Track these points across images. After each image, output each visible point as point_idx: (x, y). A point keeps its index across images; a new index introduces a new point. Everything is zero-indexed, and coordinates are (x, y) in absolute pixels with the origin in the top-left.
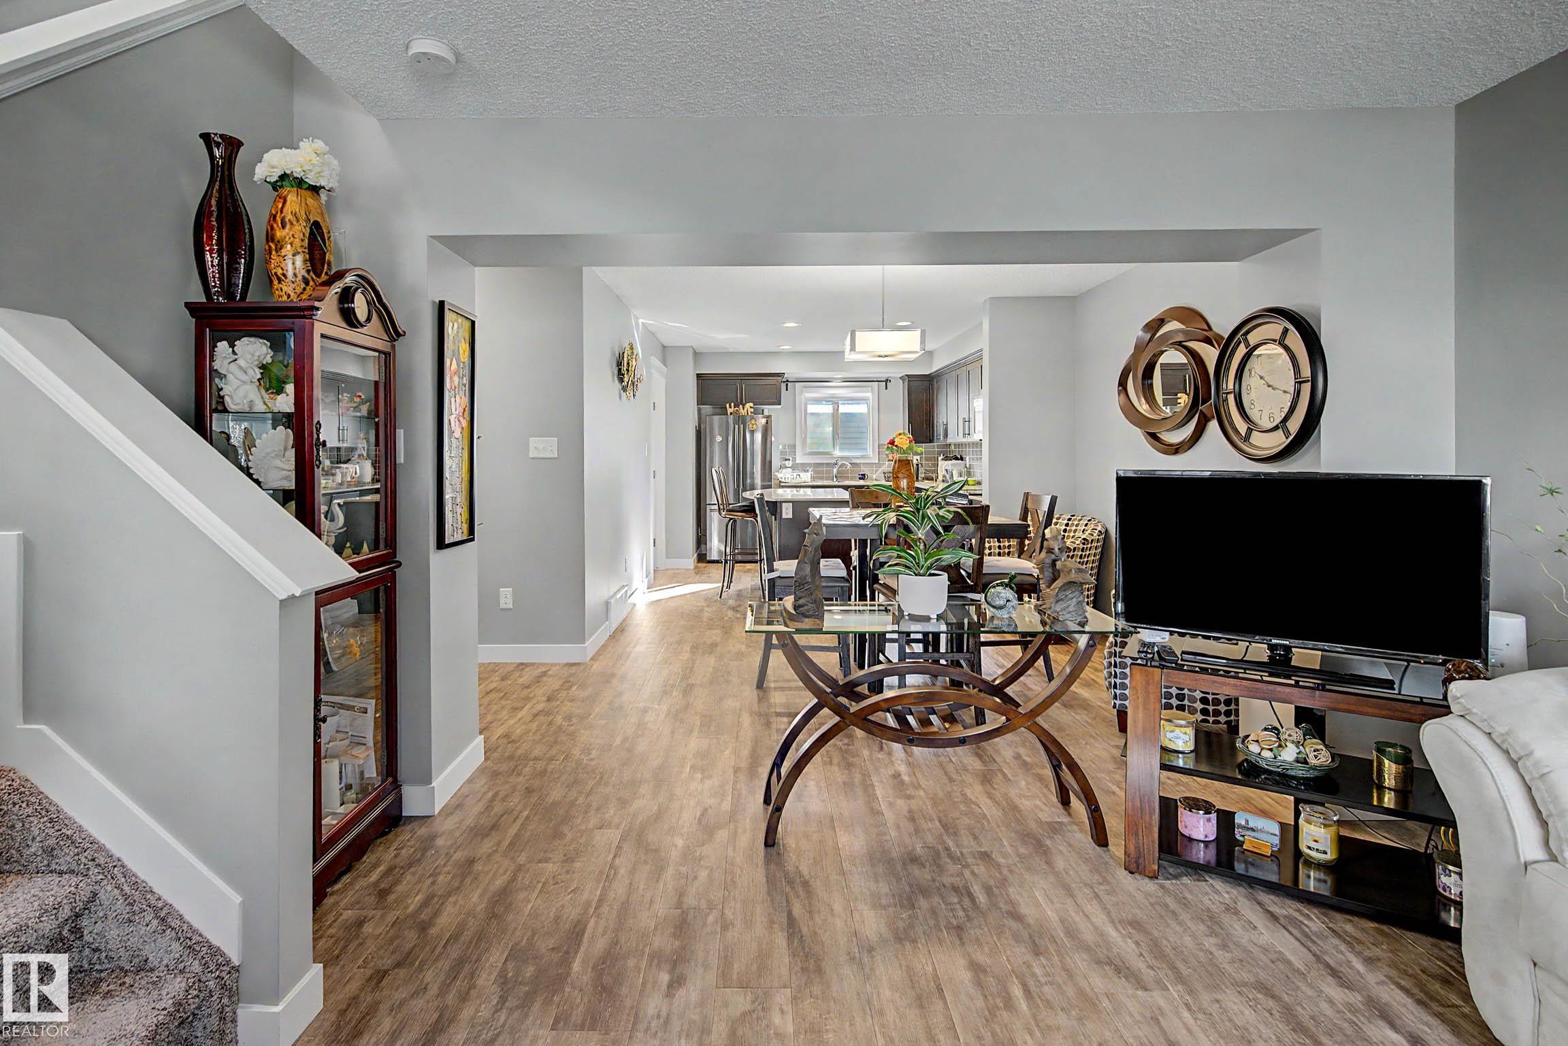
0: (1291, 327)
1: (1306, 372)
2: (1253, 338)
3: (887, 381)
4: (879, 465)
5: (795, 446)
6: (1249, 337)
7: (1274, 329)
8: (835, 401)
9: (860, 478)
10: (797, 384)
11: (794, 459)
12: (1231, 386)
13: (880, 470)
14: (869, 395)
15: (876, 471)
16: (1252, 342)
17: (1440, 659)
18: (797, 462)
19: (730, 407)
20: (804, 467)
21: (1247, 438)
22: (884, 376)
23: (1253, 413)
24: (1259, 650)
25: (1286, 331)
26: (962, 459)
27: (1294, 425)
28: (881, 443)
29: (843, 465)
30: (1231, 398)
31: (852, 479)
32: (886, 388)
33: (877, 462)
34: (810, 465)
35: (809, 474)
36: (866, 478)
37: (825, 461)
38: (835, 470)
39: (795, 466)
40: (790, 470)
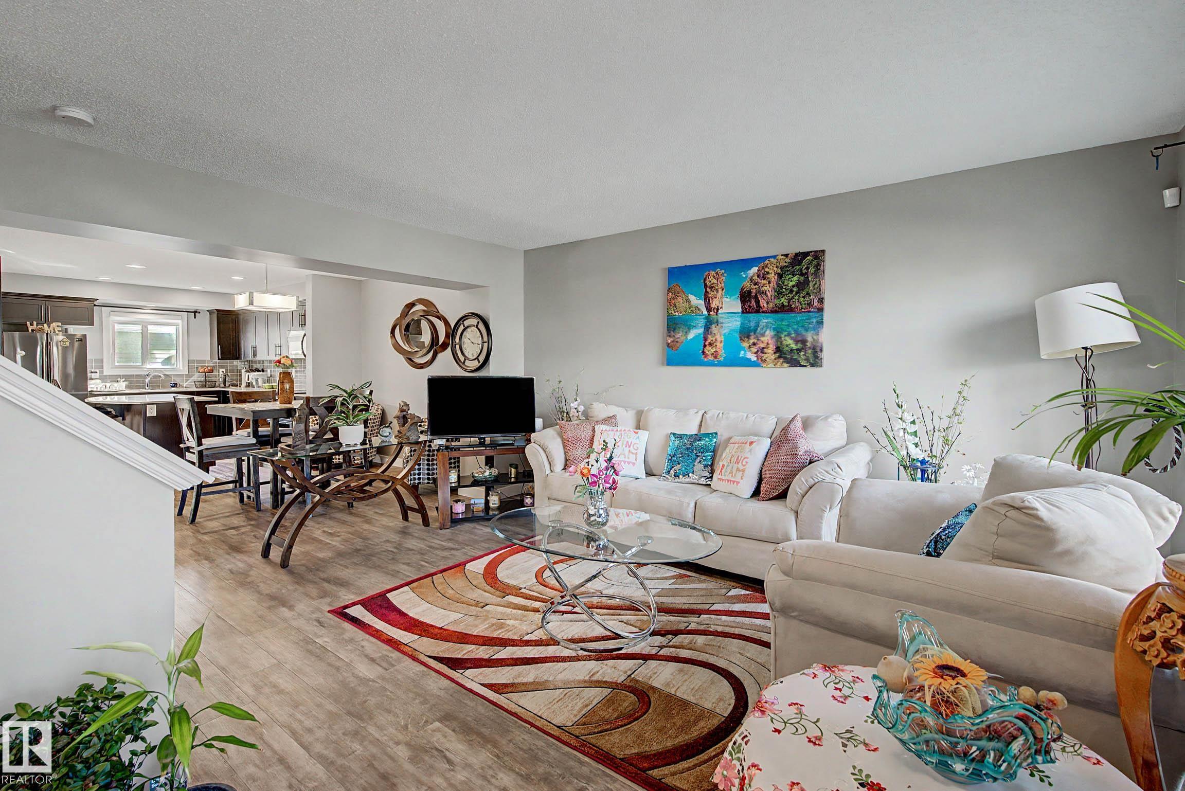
0: (480, 321)
1: (486, 339)
2: (467, 323)
3: (195, 312)
4: (188, 376)
5: (102, 361)
6: (465, 322)
7: (473, 321)
8: (145, 324)
9: (172, 386)
10: (103, 308)
11: (101, 372)
12: (457, 342)
13: (191, 379)
14: (180, 322)
15: (187, 381)
16: (466, 325)
17: (524, 434)
18: (105, 374)
19: (32, 325)
20: (115, 379)
21: (464, 363)
22: (193, 309)
23: (466, 354)
24: (475, 440)
25: (478, 323)
26: (263, 371)
27: (482, 358)
28: (191, 358)
29: (155, 377)
30: (457, 346)
31: (163, 387)
32: (195, 318)
33: (187, 373)
34: (119, 376)
35: (124, 384)
36: (178, 386)
37: (135, 374)
38: (147, 380)
39: (103, 378)
40: (98, 381)
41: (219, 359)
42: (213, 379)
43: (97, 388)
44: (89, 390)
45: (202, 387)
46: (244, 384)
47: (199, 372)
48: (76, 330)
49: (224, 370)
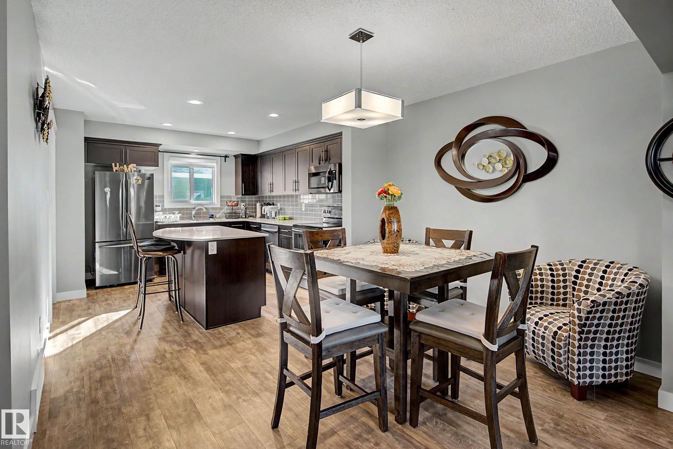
3: (226, 157)
4: (220, 209)
5: (164, 196)
8: (189, 168)
9: (210, 217)
10: (165, 153)
11: (163, 206)
13: (223, 212)
14: (215, 165)
15: (219, 212)
18: (165, 207)
19: (116, 166)
20: (172, 211)
22: (224, 153)
26: (273, 204)
28: (222, 195)
29: (199, 209)
31: (204, 218)
32: (225, 161)
33: (220, 207)
34: (175, 209)
35: (179, 216)
36: (214, 217)
37: (185, 207)
38: (194, 212)
39: (164, 210)
40: (161, 213)
41: (242, 195)
42: (237, 211)
43: (160, 219)
44: (155, 221)
45: (230, 217)
46: (259, 215)
47: (229, 206)
48: (147, 170)
49: (244, 204)
